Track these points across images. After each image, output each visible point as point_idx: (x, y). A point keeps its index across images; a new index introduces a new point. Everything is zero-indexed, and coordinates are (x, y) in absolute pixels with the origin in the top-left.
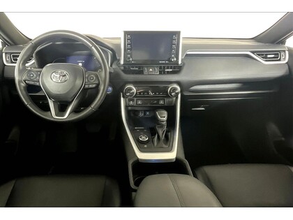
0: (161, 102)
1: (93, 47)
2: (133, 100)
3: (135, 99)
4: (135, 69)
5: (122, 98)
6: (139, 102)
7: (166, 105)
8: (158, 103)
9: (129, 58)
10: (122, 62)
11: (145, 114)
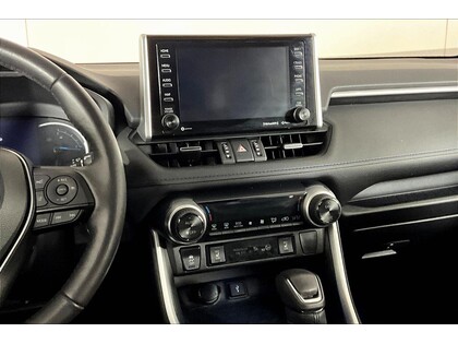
0: (286, 247)
1: (59, 85)
2: (196, 252)
3: (202, 246)
4: (188, 149)
5: (159, 250)
6: (218, 256)
7: (299, 252)
8: (275, 250)
9: (171, 119)
10: (148, 131)
11: (229, 294)
